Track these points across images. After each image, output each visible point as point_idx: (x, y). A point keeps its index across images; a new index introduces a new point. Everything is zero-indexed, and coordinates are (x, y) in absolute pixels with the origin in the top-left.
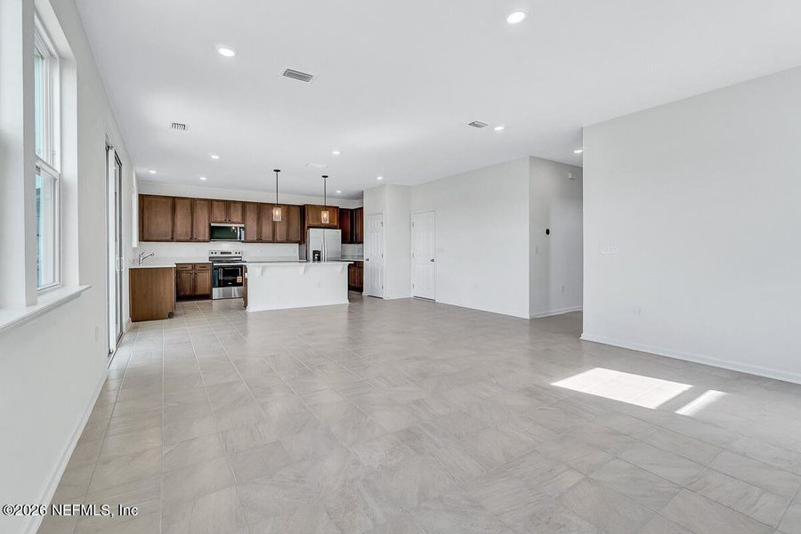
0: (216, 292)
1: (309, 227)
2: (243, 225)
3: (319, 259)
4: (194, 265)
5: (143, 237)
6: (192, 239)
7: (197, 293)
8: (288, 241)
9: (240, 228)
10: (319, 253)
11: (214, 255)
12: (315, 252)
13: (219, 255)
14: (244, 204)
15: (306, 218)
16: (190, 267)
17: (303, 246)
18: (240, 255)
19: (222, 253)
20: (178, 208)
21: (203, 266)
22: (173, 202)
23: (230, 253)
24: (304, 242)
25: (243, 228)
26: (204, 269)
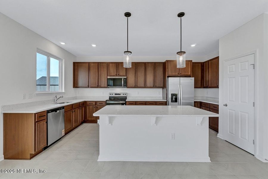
1: (168, 77)
2: (125, 77)
3: (176, 101)
4: (96, 102)
5: (75, 86)
6: (98, 86)
8: (154, 87)
9: (124, 79)
10: (176, 95)
11: (111, 96)
12: (173, 95)
13: (114, 95)
15: (167, 70)
17: (165, 90)
18: (125, 96)
19: (116, 94)
20: (91, 68)
22: (89, 65)
23: (120, 94)
24: (165, 87)
25: (126, 79)
26: (102, 104)
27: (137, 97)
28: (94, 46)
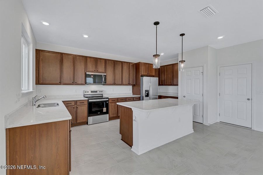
0: (91, 119)
1: (142, 76)
2: (105, 74)
3: (148, 95)
4: (76, 102)
5: (39, 81)
6: (74, 83)
7: (78, 122)
8: (129, 84)
9: (104, 76)
10: (148, 91)
11: (87, 94)
12: (146, 91)
13: (90, 93)
14: (106, 60)
15: (140, 70)
16: (73, 103)
18: (102, 93)
19: (92, 92)
20: (65, 61)
21: (82, 102)
22: (62, 57)
23: (96, 92)
25: (106, 76)
26: (83, 104)
27: (112, 94)
28: (86, 36)
